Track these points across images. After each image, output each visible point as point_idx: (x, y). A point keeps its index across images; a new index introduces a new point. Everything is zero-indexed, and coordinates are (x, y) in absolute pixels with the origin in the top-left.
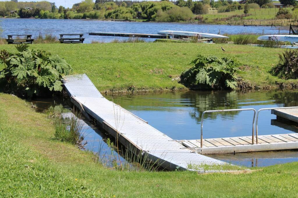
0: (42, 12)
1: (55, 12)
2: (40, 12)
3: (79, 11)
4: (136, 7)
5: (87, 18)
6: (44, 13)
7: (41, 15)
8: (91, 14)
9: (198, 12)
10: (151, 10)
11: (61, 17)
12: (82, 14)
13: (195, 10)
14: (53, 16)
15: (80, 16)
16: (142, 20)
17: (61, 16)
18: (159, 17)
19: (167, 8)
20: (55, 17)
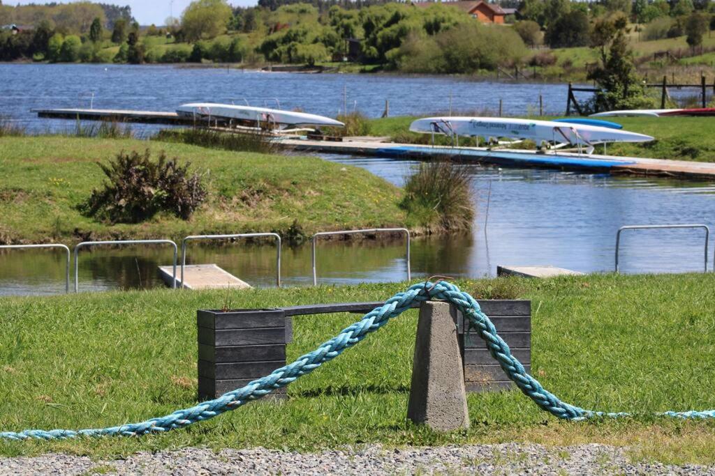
0: (58, 40)
1: (102, 41)
2: (52, 42)
3: (181, 36)
4: (346, 21)
5: (203, 60)
6: (65, 44)
7: (55, 51)
8: (217, 47)
9: (571, 39)
10: (390, 33)
11: (119, 58)
12: (188, 48)
13: (562, 34)
14: (94, 54)
15: (182, 54)
16: (357, 68)
17: (120, 55)
18: (410, 55)
19: (442, 25)
20: (102, 55)
